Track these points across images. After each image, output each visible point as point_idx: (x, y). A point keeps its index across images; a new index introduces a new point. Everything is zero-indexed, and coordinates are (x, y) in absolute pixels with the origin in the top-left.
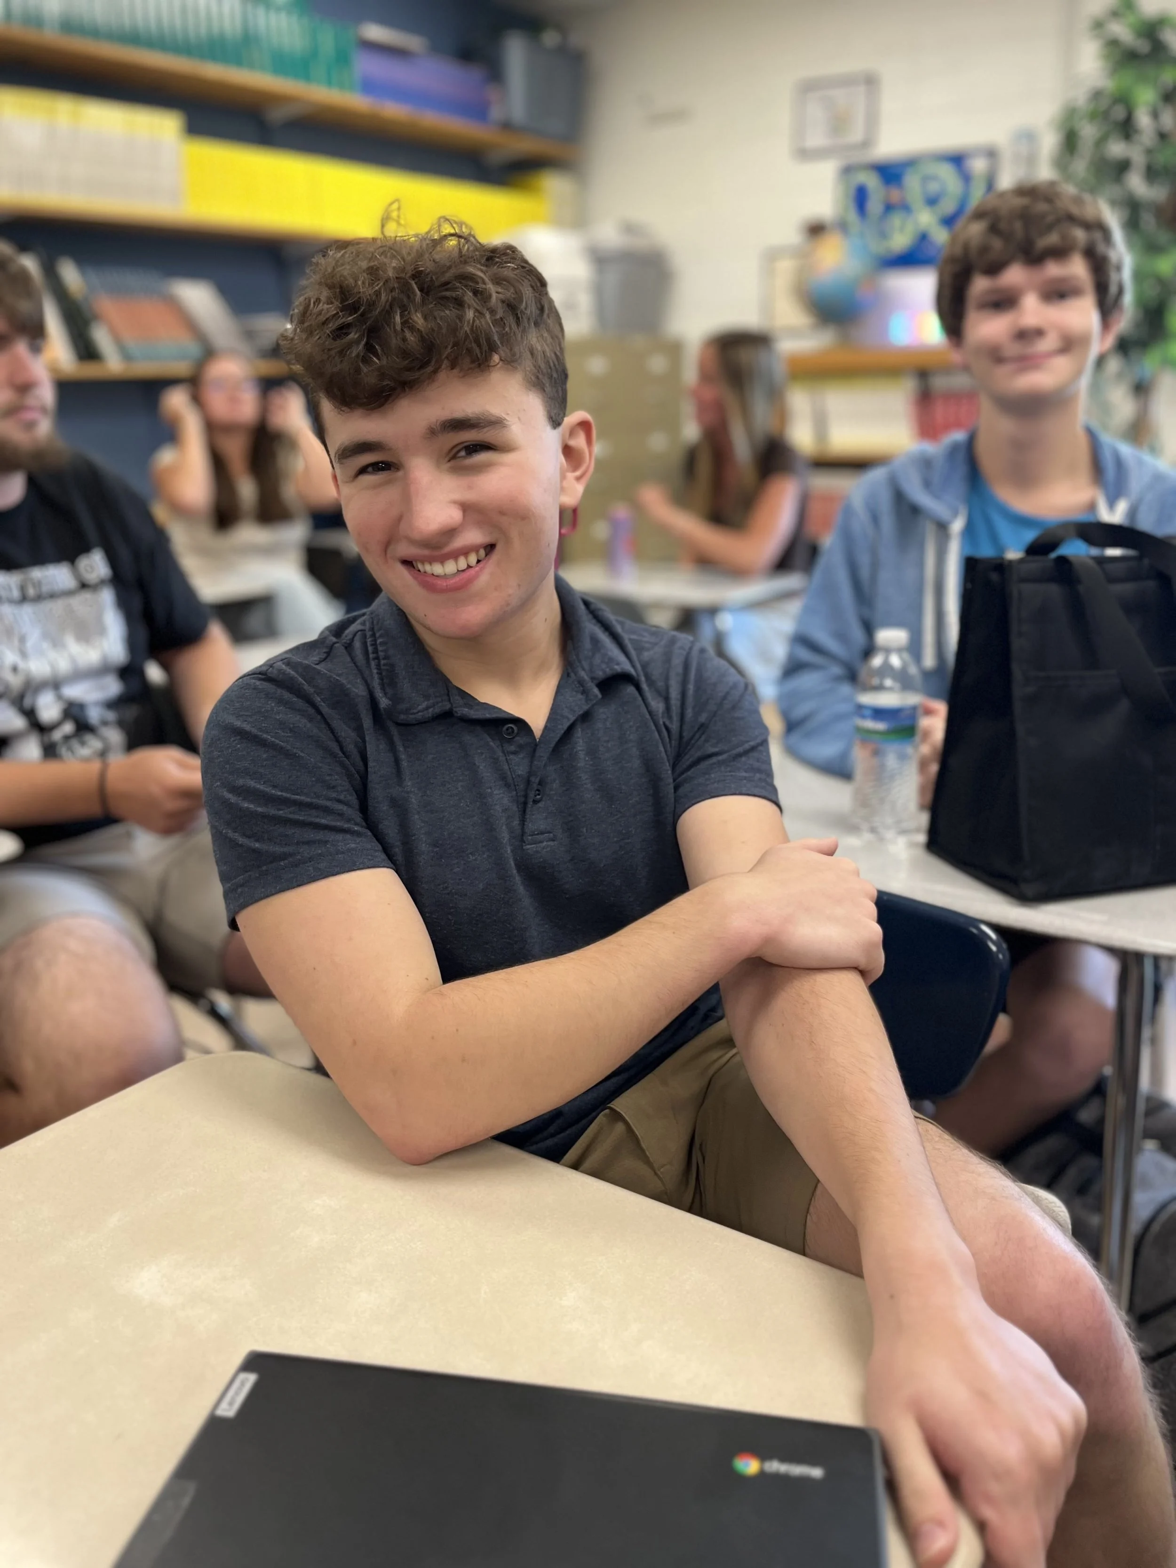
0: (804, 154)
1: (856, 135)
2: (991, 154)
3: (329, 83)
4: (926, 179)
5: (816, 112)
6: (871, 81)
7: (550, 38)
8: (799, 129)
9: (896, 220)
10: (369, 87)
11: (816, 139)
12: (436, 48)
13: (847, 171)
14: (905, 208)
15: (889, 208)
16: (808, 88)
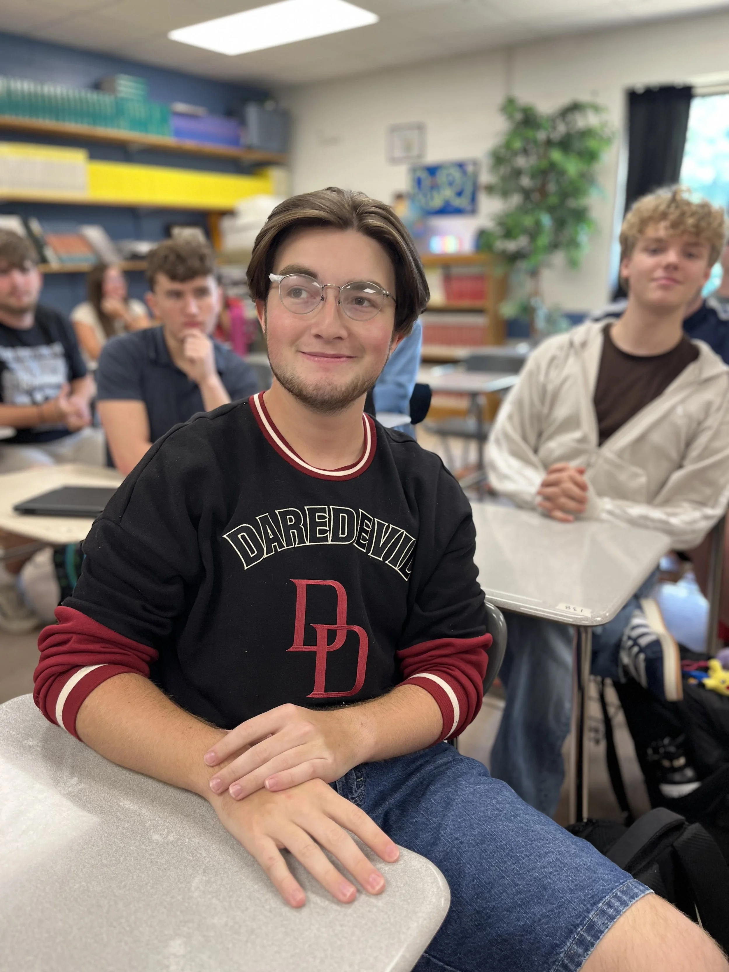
0: (393, 161)
1: (415, 152)
2: (475, 163)
3: (158, 133)
4: (448, 175)
5: (398, 141)
6: (420, 128)
7: (270, 106)
8: (390, 148)
9: (435, 194)
10: (178, 133)
11: (398, 153)
12: (212, 112)
13: (414, 170)
14: (439, 187)
15: (431, 187)
16: (394, 129)
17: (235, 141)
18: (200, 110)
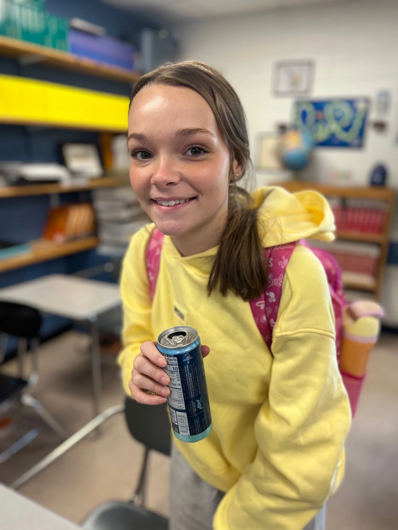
0: (277, 94)
1: (303, 87)
2: (367, 101)
3: (54, 46)
4: (335, 111)
5: (284, 77)
6: (310, 65)
7: (163, 34)
8: (276, 82)
9: (320, 127)
10: (75, 50)
11: (284, 87)
12: (110, 34)
13: (298, 104)
14: (324, 121)
15: (317, 121)
16: (280, 66)
17: (129, 64)
18: (98, 29)
